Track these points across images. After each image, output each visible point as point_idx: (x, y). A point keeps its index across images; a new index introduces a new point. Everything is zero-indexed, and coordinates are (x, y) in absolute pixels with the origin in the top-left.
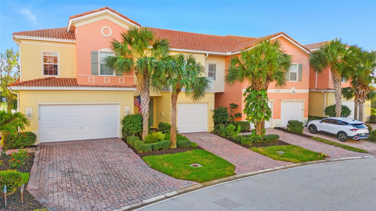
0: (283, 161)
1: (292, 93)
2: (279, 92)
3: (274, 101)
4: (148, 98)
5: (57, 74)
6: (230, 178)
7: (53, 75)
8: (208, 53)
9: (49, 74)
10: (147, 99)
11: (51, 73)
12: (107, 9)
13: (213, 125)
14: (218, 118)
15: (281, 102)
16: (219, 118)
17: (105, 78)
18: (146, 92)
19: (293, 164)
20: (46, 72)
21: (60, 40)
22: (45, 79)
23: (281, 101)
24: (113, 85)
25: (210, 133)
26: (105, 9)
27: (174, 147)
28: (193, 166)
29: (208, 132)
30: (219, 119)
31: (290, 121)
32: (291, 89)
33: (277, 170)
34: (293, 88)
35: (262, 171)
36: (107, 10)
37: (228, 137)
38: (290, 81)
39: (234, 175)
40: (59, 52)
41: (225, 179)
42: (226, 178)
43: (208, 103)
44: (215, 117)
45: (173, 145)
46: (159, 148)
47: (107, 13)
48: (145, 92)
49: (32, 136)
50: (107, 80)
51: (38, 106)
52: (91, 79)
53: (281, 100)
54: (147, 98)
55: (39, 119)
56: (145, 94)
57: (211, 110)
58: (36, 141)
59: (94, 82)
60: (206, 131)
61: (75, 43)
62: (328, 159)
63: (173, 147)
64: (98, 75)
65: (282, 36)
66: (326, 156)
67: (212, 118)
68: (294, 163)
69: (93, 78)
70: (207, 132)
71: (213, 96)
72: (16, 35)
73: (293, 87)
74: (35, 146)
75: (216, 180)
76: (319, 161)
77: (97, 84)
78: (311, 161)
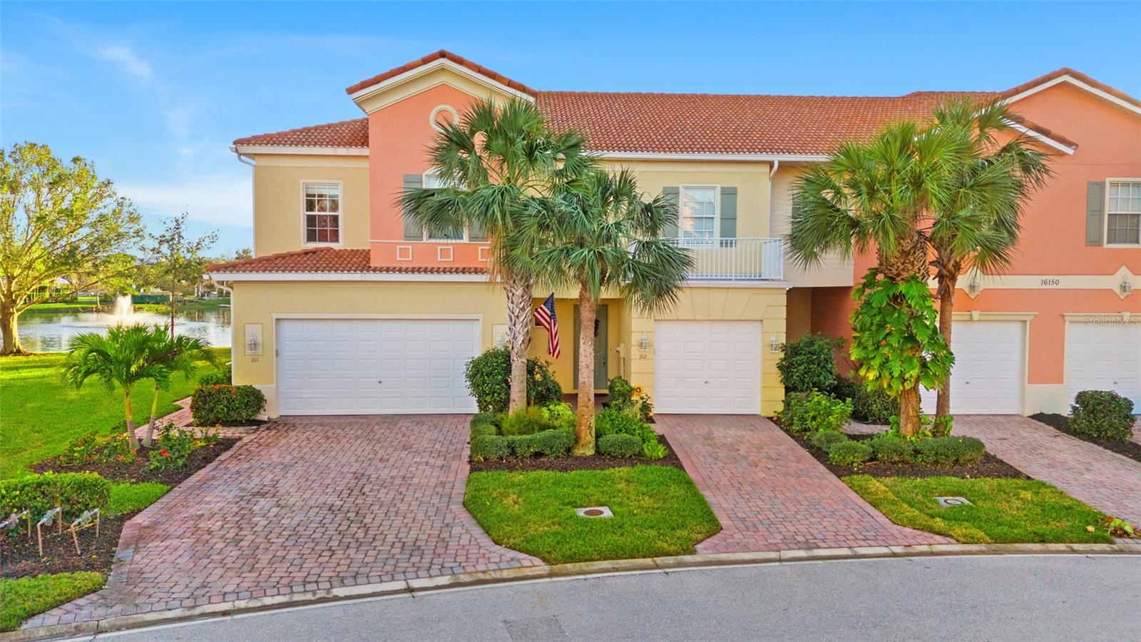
0: (923, 530)
1: (1118, 291)
2: (1055, 286)
3: (1032, 317)
4: (523, 304)
5: (337, 241)
6: (662, 561)
7: (327, 241)
8: (777, 158)
9: (319, 241)
10: (521, 306)
11: (323, 238)
12: (443, 55)
13: (780, 392)
14: (795, 370)
15: (1067, 324)
16: (796, 372)
17: (439, 248)
18: (519, 286)
19: (950, 543)
20: (311, 237)
21: (342, 151)
22: (302, 252)
23: (1066, 318)
24: (461, 266)
25: (768, 418)
26: (437, 59)
27: (583, 454)
28: (586, 513)
29: (762, 415)
30: (797, 374)
31: (1084, 392)
32: (1112, 275)
33: (864, 556)
34: (1124, 271)
35: (802, 553)
36: (443, 59)
37: (805, 437)
38: (1106, 246)
39: (684, 555)
40: (341, 182)
41: (640, 561)
42: (649, 561)
43: (762, 321)
44: (785, 368)
45: (582, 446)
46: (532, 450)
47: (442, 70)
48: (516, 288)
49: (252, 398)
50: (445, 253)
51: (274, 320)
52: (406, 252)
53: (1063, 316)
54: (521, 303)
55: (277, 355)
56: (514, 291)
57: (772, 345)
58: (265, 410)
59: (410, 259)
60: (758, 412)
61: (367, 157)
62: (1127, 543)
63: (582, 452)
64: (422, 240)
65: (1065, 81)
66: (1126, 533)
67: (777, 371)
68: (958, 541)
69: (408, 249)
70: (760, 416)
71: (783, 299)
72: (242, 144)
73: (1121, 266)
74: (260, 423)
75: (608, 561)
76: (1076, 546)
77: (417, 266)
78: (1043, 541)
